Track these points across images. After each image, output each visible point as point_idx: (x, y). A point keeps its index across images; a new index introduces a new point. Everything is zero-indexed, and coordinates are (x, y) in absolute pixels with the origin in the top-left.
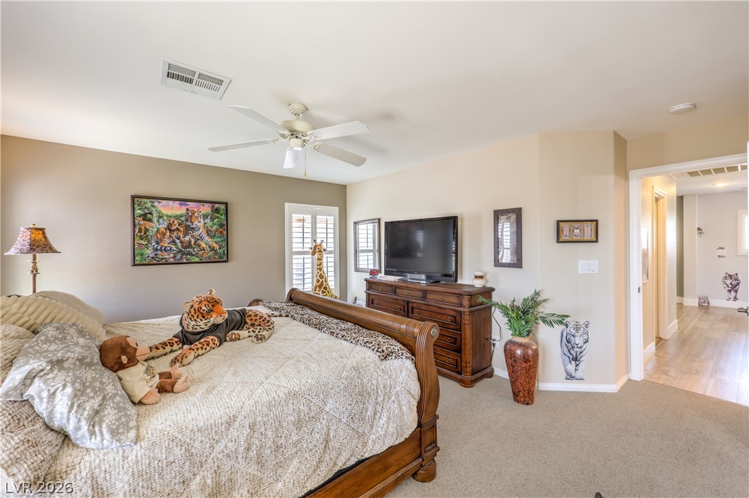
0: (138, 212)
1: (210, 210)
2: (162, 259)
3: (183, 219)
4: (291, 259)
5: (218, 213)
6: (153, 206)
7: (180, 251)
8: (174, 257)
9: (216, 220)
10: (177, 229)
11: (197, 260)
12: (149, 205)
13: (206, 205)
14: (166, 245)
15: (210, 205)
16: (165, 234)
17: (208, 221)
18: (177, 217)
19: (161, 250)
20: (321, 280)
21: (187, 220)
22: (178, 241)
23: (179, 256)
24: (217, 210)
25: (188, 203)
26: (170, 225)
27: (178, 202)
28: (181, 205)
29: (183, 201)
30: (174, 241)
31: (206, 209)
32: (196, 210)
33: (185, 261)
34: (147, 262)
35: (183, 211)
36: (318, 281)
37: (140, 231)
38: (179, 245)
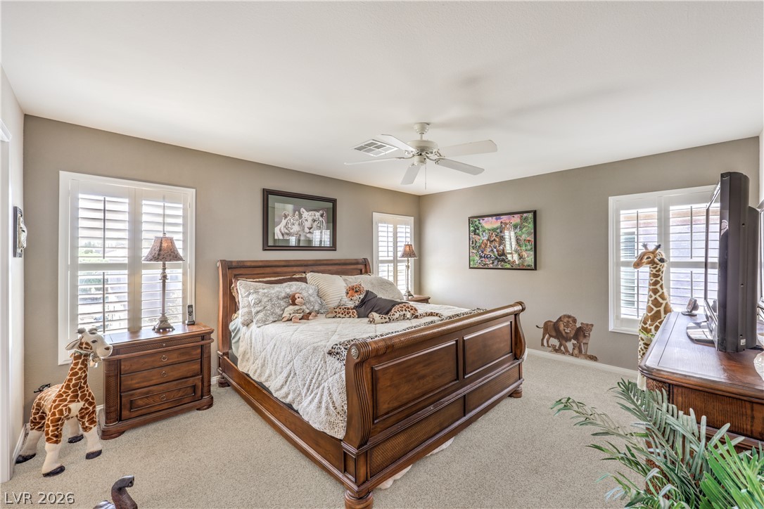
0: (472, 229)
1: (519, 220)
2: (485, 264)
3: (498, 231)
4: (618, 271)
5: (526, 222)
6: (479, 223)
7: (497, 258)
8: (493, 263)
9: (524, 229)
10: (494, 240)
11: (508, 266)
12: (477, 223)
13: (516, 216)
14: (488, 253)
15: (519, 215)
16: (487, 245)
17: (518, 230)
18: (494, 230)
19: (484, 257)
20: (655, 309)
21: (501, 232)
22: (495, 250)
23: (496, 263)
24: (526, 219)
25: (502, 217)
26: (490, 237)
27: (494, 218)
28: (497, 219)
29: (498, 215)
30: (492, 250)
31: (516, 220)
32: (508, 221)
33: (500, 267)
34: (476, 266)
35: (497, 224)
36: (650, 309)
37: (473, 241)
38: (496, 253)
